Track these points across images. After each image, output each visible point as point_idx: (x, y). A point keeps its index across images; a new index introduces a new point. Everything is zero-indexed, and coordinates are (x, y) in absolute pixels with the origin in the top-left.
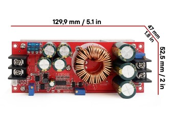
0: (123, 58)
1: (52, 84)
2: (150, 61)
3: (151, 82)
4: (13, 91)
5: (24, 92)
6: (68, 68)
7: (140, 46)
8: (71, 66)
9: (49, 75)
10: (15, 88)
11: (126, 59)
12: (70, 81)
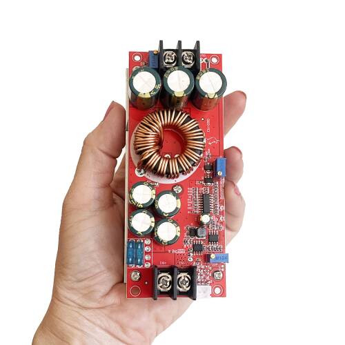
0: (155, 90)
1: (205, 219)
2: (161, 42)
3: (198, 43)
4: (223, 294)
5: (224, 273)
6: (178, 190)
7: (137, 58)
8: (175, 185)
9: (192, 226)
10: (218, 291)
11: (157, 84)
12: (203, 186)
